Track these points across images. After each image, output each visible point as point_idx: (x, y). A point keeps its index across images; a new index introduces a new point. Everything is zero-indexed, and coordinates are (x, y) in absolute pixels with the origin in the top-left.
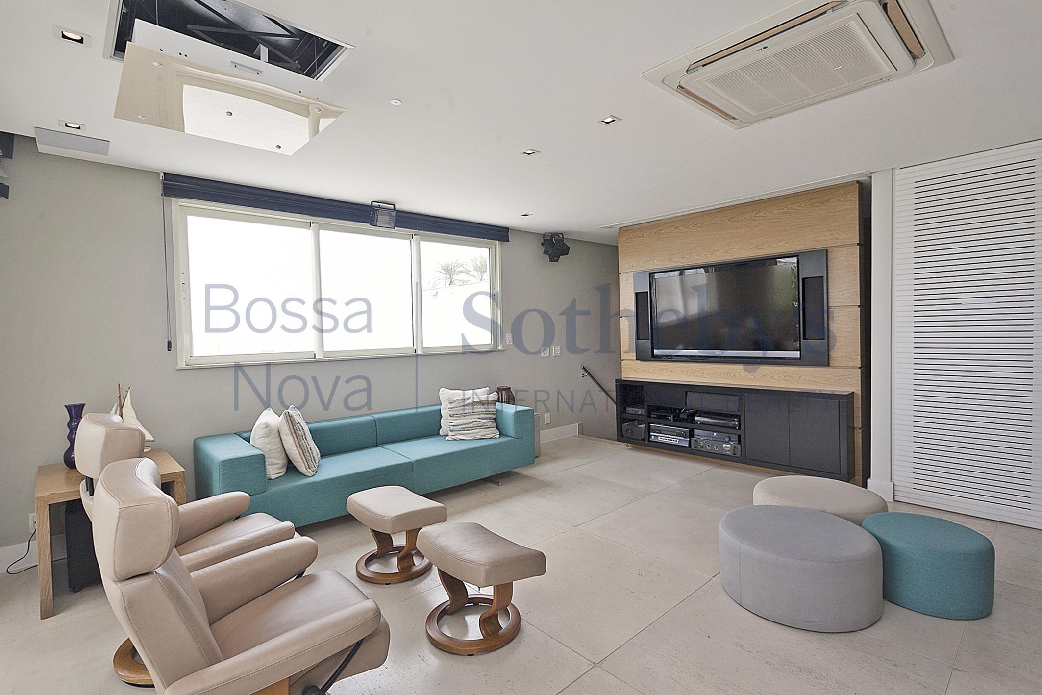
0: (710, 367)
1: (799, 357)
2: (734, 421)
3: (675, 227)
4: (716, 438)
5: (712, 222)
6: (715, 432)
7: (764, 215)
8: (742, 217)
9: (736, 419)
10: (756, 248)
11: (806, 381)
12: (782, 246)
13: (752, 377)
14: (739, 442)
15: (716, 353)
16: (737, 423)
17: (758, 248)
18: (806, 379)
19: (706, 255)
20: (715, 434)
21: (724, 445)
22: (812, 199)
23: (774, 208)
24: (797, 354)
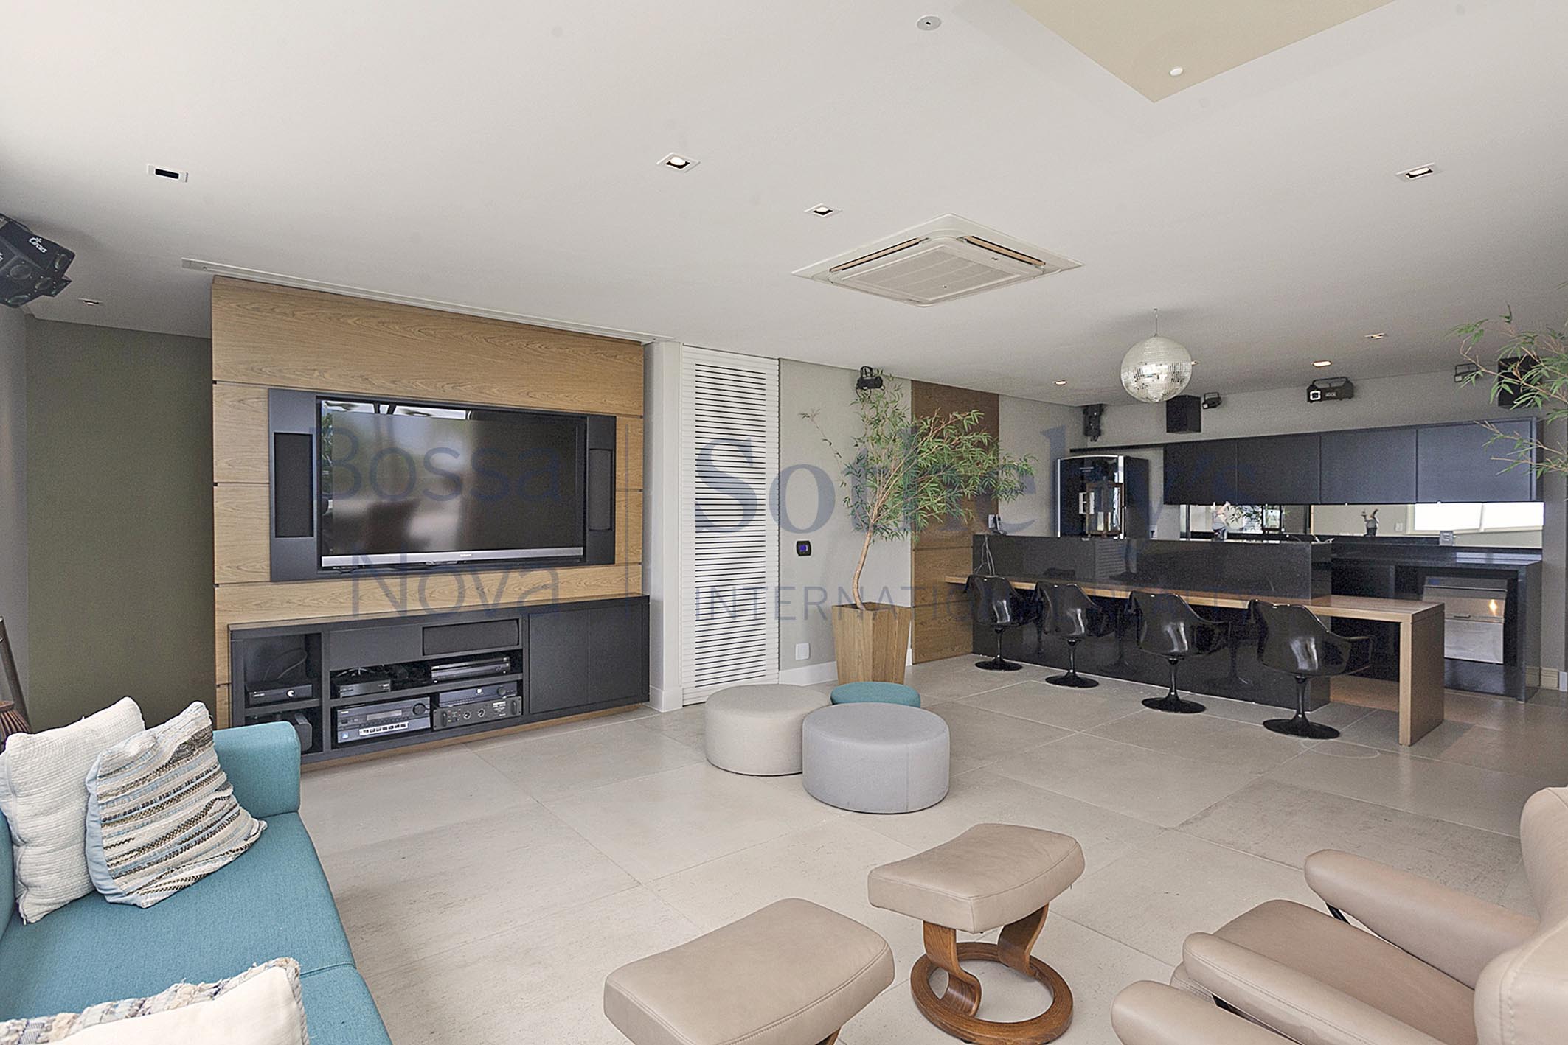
0: (443, 580)
1: (582, 554)
2: (502, 662)
3: (379, 320)
4: (482, 696)
5: (455, 334)
6: (479, 687)
7: (539, 349)
8: (508, 341)
9: (505, 659)
10: (528, 394)
11: (587, 586)
12: (561, 400)
13: (517, 589)
14: (520, 693)
15: (462, 556)
16: (507, 665)
17: (530, 395)
18: (587, 583)
19: (442, 387)
20: (479, 691)
21: (494, 704)
22: (597, 347)
23: (552, 343)
24: (579, 551)
